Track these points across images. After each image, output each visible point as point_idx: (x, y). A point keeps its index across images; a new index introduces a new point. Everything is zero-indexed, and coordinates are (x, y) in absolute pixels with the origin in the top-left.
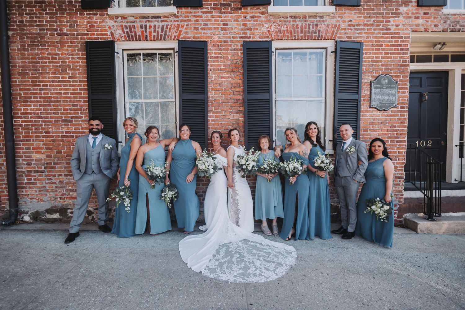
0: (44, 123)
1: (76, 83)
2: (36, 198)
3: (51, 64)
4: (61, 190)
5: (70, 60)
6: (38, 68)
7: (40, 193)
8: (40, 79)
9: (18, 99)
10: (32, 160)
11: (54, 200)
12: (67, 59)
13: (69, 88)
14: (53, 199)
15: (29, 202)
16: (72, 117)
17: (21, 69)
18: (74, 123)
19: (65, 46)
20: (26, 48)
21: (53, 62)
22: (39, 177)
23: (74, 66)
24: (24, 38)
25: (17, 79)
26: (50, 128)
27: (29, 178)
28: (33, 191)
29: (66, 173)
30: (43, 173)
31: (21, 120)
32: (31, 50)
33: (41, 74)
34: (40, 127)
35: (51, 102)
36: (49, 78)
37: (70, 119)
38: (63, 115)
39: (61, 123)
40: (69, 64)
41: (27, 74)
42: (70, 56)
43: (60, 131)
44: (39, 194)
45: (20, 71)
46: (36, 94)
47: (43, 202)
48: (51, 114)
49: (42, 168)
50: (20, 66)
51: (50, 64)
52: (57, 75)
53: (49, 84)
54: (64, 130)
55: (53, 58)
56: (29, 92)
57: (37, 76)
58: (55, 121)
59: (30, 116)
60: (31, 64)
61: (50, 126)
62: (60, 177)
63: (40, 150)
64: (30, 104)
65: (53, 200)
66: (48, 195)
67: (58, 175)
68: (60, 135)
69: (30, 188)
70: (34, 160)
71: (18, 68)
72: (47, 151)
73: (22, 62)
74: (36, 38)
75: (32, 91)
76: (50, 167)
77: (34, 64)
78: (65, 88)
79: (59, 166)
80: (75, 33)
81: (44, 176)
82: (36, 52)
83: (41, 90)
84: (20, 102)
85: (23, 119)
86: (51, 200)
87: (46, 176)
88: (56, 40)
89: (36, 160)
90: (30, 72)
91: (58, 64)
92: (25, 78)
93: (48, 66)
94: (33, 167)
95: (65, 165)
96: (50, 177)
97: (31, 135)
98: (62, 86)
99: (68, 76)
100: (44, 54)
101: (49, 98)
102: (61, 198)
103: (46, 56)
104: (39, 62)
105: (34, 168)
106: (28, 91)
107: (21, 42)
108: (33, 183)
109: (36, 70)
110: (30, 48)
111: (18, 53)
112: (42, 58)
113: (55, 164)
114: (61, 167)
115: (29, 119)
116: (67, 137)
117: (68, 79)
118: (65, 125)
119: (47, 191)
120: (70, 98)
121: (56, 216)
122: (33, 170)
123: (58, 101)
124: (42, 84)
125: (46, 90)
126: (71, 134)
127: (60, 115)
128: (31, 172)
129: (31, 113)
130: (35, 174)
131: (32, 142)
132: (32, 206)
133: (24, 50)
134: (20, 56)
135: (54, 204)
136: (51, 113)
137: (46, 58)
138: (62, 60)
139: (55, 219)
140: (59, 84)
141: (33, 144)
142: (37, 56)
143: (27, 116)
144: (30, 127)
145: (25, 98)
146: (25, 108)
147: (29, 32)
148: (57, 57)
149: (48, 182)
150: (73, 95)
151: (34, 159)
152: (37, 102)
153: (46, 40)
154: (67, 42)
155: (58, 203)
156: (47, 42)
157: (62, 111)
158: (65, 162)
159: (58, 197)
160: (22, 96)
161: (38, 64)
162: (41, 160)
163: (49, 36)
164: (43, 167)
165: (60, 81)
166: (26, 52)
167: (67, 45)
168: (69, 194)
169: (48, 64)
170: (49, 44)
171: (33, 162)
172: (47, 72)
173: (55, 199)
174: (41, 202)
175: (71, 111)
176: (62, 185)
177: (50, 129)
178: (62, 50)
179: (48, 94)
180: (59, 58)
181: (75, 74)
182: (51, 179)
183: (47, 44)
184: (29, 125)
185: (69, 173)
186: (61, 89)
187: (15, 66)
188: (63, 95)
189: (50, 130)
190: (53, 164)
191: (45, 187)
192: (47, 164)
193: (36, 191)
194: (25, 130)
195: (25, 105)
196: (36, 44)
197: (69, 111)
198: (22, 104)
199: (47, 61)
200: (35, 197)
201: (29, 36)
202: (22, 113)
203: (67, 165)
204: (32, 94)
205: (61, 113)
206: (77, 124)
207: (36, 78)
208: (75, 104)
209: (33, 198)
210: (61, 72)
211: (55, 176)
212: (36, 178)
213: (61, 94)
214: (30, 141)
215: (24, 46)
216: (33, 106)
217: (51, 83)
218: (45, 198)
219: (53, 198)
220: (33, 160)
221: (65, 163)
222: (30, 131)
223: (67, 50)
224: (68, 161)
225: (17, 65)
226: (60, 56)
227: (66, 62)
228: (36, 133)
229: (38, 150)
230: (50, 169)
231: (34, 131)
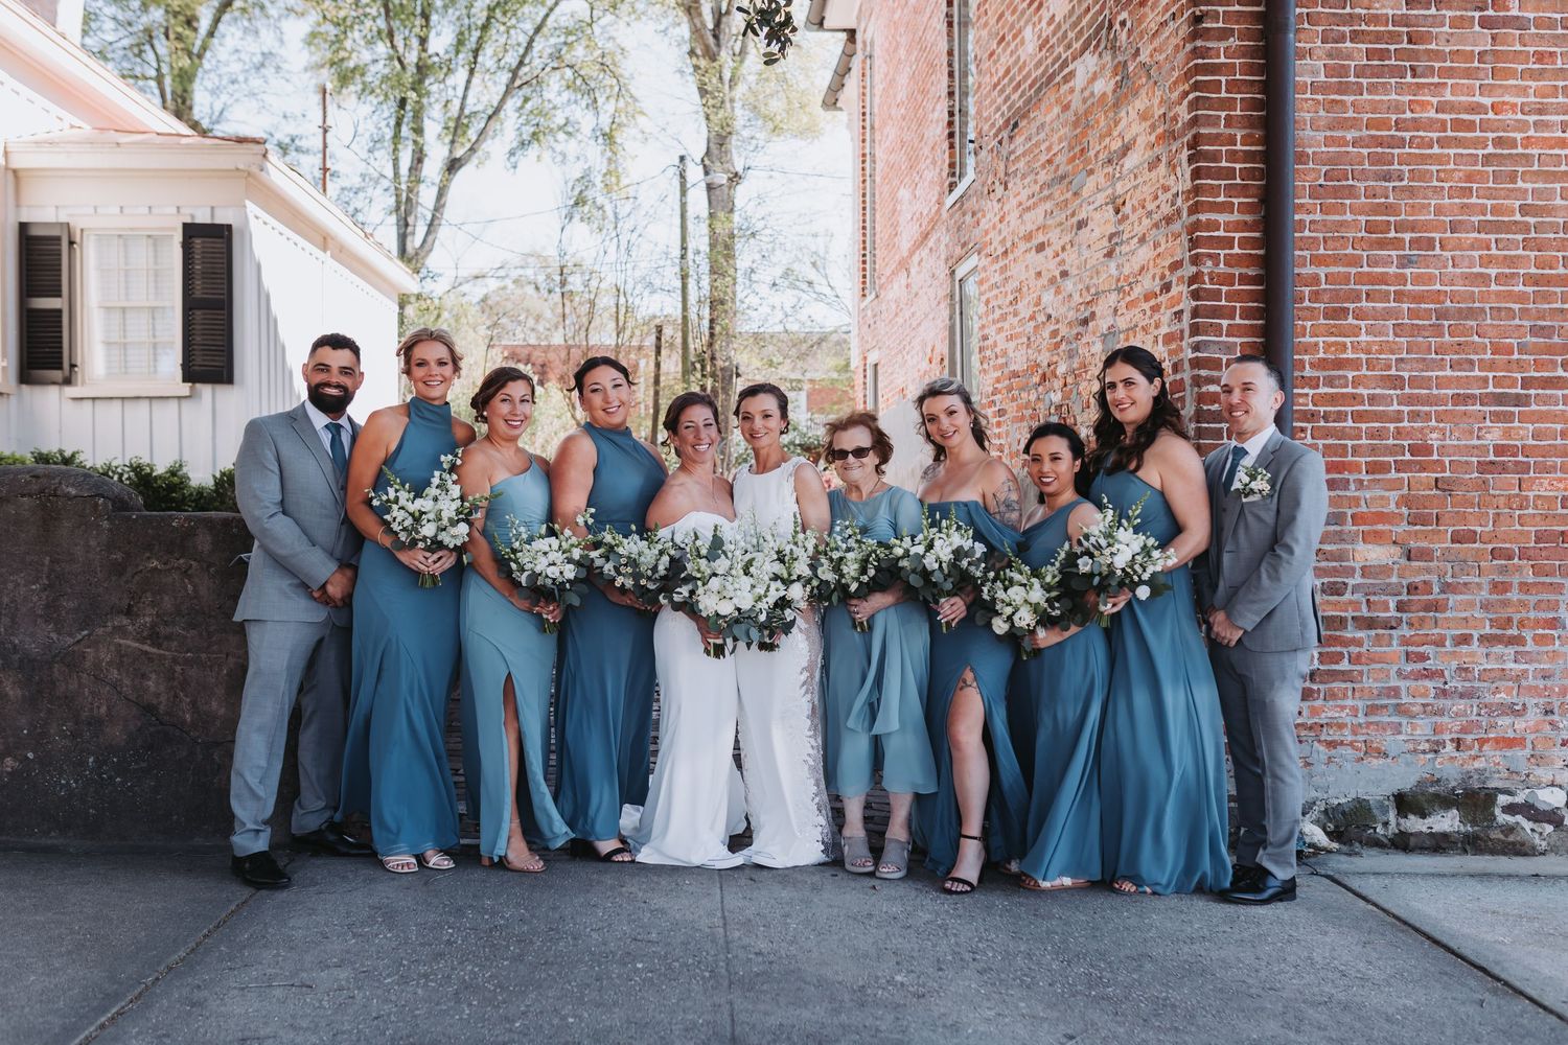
0: (1406, 409)
1: (1552, 236)
2: (1351, 744)
3: (1452, 152)
4: (1461, 705)
5: (1531, 133)
6: (1396, 167)
7: (1372, 719)
8: (1403, 217)
9: (1307, 303)
10: (1351, 572)
11: (1431, 751)
12: (1521, 131)
13: (1518, 257)
14: (1426, 746)
15: (1323, 758)
16: (1527, 383)
17: (1324, 169)
18: (1534, 407)
19: (1512, 74)
20: (1352, 79)
21: (1459, 142)
22: (1373, 650)
23: (1548, 159)
24: (1341, 38)
25: (1306, 214)
26: (1433, 430)
27: (1333, 649)
28: (1343, 708)
29: (1488, 630)
30: (1392, 628)
31: (1311, 392)
32: (1372, 89)
33: (1411, 191)
34: (1392, 426)
35: (1442, 315)
36: (1439, 210)
37: (1519, 390)
38: (1491, 375)
39: (1478, 407)
40: (1527, 151)
41: (1351, 192)
42: (1532, 118)
43: (1475, 442)
44: (1369, 724)
45: (1321, 181)
46: (1383, 279)
47: (1381, 761)
48: (1443, 368)
49: (1387, 609)
50: (1318, 158)
51: (1446, 151)
52: (1474, 200)
53: (1437, 236)
54: (1494, 436)
55: (1458, 125)
56: (1353, 270)
57: (1391, 200)
58: (1458, 399)
59: (1350, 375)
60: (1365, 151)
61: (1433, 423)
62: (1464, 649)
63: (1387, 527)
64: (1355, 322)
65: (1424, 752)
66: (1408, 729)
67: (1454, 638)
68: (1475, 459)
69: (1331, 695)
70: (1358, 573)
71: (1311, 165)
72: (1416, 532)
73: (1329, 141)
74: (1394, 37)
75: (1366, 269)
76: (1420, 602)
77: (1379, 150)
78: (1505, 257)
79: (1459, 597)
80: (1558, 16)
81: (1395, 643)
82: (1394, 97)
83: (1405, 262)
84: (1312, 314)
85: (1323, 390)
86: (1415, 751)
87: (1405, 642)
88: (1477, 49)
89: (1366, 571)
90: (1361, 185)
91: (1480, 152)
92: (1342, 208)
93: (1439, 159)
94: (1351, 602)
95: (1485, 594)
96: (1421, 649)
97: (1350, 458)
98: (1493, 245)
99: (1518, 203)
100: (1424, 105)
101: (1437, 296)
102: (1458, 743)
103: (1432, 114)
104: (1401, 143)
105: (1356, 605)
106: (1349, 265)
107: (1330, 56)
108: (1345, 676)
109: (1387, 177)
110: (1364, 81)
111: (1318, 102)
112: (1416, 125)
113: (1446, 588)
114: (1471, 604)
115: (1350, 390)
116: (1503, 468)
117: (1518, 217)
118: (1497, 417)
119: (1400, 710)
120: (1521, 298)
121: (1447, 822)
122: (1349, 614)
123: (1471, 313)
124: (1407, 236)
125: (1425, 261)
126: (1520, 458)
127: (1477, 373)
128: (1342, 622)
129: (1355, 364)
130: (1360, 634)
131: (1352, 492)
132: (1332, 779)
133: (1343, 89)
134: (1322, 113)
135: (1428, 768)
136: (1440, 365)
137: (1430, 125)
138: (1495, 135)
139: (1445, 836)
140: (1483, 236)
141: (1356, 501)
142: (1394, 117)
143: (1340, 377)
144: (1350, 423)
145: (1336, 296)
146: (1333, 339)
147: (1364, 12)
148: (1477, 118)
149: (1409, 668)
150: (1536, 284)
151: (1357, 566)
152: (1388, 314)
153: (1433, 46)
154: (1522, 57)
155: (1451, 768)
156: (1438, 55)
157: (1488, 356)
158: (1484, 580)
159: (1447, 737)
160: (1323, 286)
161: (1396, 151)
162: (1385, 570)
163: (1446, 29)
164: (1392, 605)
165: (1483, 227)
166: (1352, 98)
167: (1520, 67)
168: (1493, 726)
169: (1436, 150)
170: (1448, 64)
171: (1351, 582)
172: (1435, 183)
173: (1436, 748)
174: (1375, 761)
175: (1525, 357)
176: (1467, 684)
177: (1434, 436)
178: (1500, 91)
179: (1430, 279)
180: (1485, 126)
181: (1551, 194)
182: (1423, 657)
183: (1437, 65)
184: (1341, 417)
185: (1499, 632)
186: (1487, 261)
187: (1302, 158)
188: (1493, 287)
189: (1434, 440)
190: (1436, 589)
191: (1396, 692)
192: (1412, 589)
193: (1355, 711)
194: (1326, 437)
195: (1335, 326)
196: (1393, 62)
197: (1516, 356)
198: (1322, 321)
199: (1435, 135)
200: (1350, 738)
201: (1364, 27)
202: (1321, 364)
203: (1495, 597)
204: (1361, 278)
205: (1483, 365)
206: (1548, 412)
207: (1388, 209)
208: (1543, 328)
209: (1342, 743)
210: (1491, 185)
211: (1440, 643)
212: (1363, 650)
213: (1484, 279)
214: (1346, 488)
215: (1342, 71)
216: (1367, 333)
217: (1448, 235)
218: (1389, 741)
219: (1428, 741)
220: (1353, 569)
221: (1486, 587)
222: (1350, 443)
223: (1524, 91)
224: (1500, 579)
225: (1310, 151)
226: (1491, 115)
227: (1513, 144)
228: (1373, 450)
229: (1380, 527)
230: (1421, 614)
231: (1364, 441)
